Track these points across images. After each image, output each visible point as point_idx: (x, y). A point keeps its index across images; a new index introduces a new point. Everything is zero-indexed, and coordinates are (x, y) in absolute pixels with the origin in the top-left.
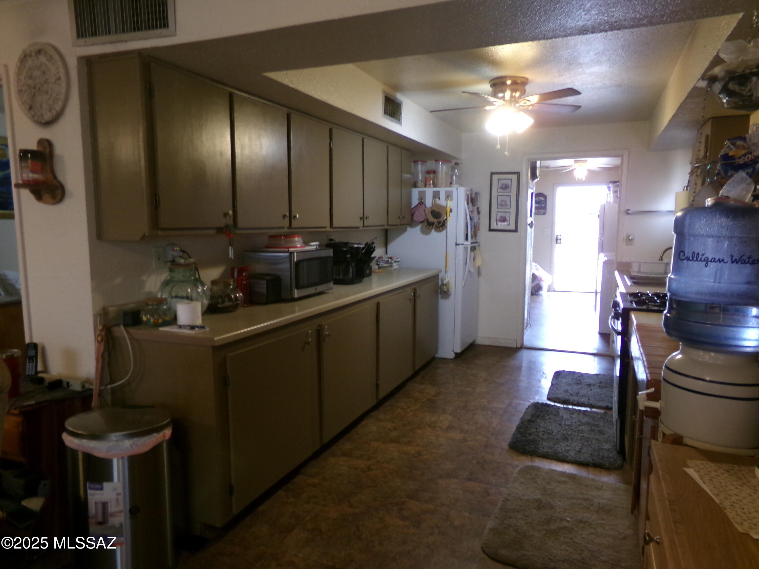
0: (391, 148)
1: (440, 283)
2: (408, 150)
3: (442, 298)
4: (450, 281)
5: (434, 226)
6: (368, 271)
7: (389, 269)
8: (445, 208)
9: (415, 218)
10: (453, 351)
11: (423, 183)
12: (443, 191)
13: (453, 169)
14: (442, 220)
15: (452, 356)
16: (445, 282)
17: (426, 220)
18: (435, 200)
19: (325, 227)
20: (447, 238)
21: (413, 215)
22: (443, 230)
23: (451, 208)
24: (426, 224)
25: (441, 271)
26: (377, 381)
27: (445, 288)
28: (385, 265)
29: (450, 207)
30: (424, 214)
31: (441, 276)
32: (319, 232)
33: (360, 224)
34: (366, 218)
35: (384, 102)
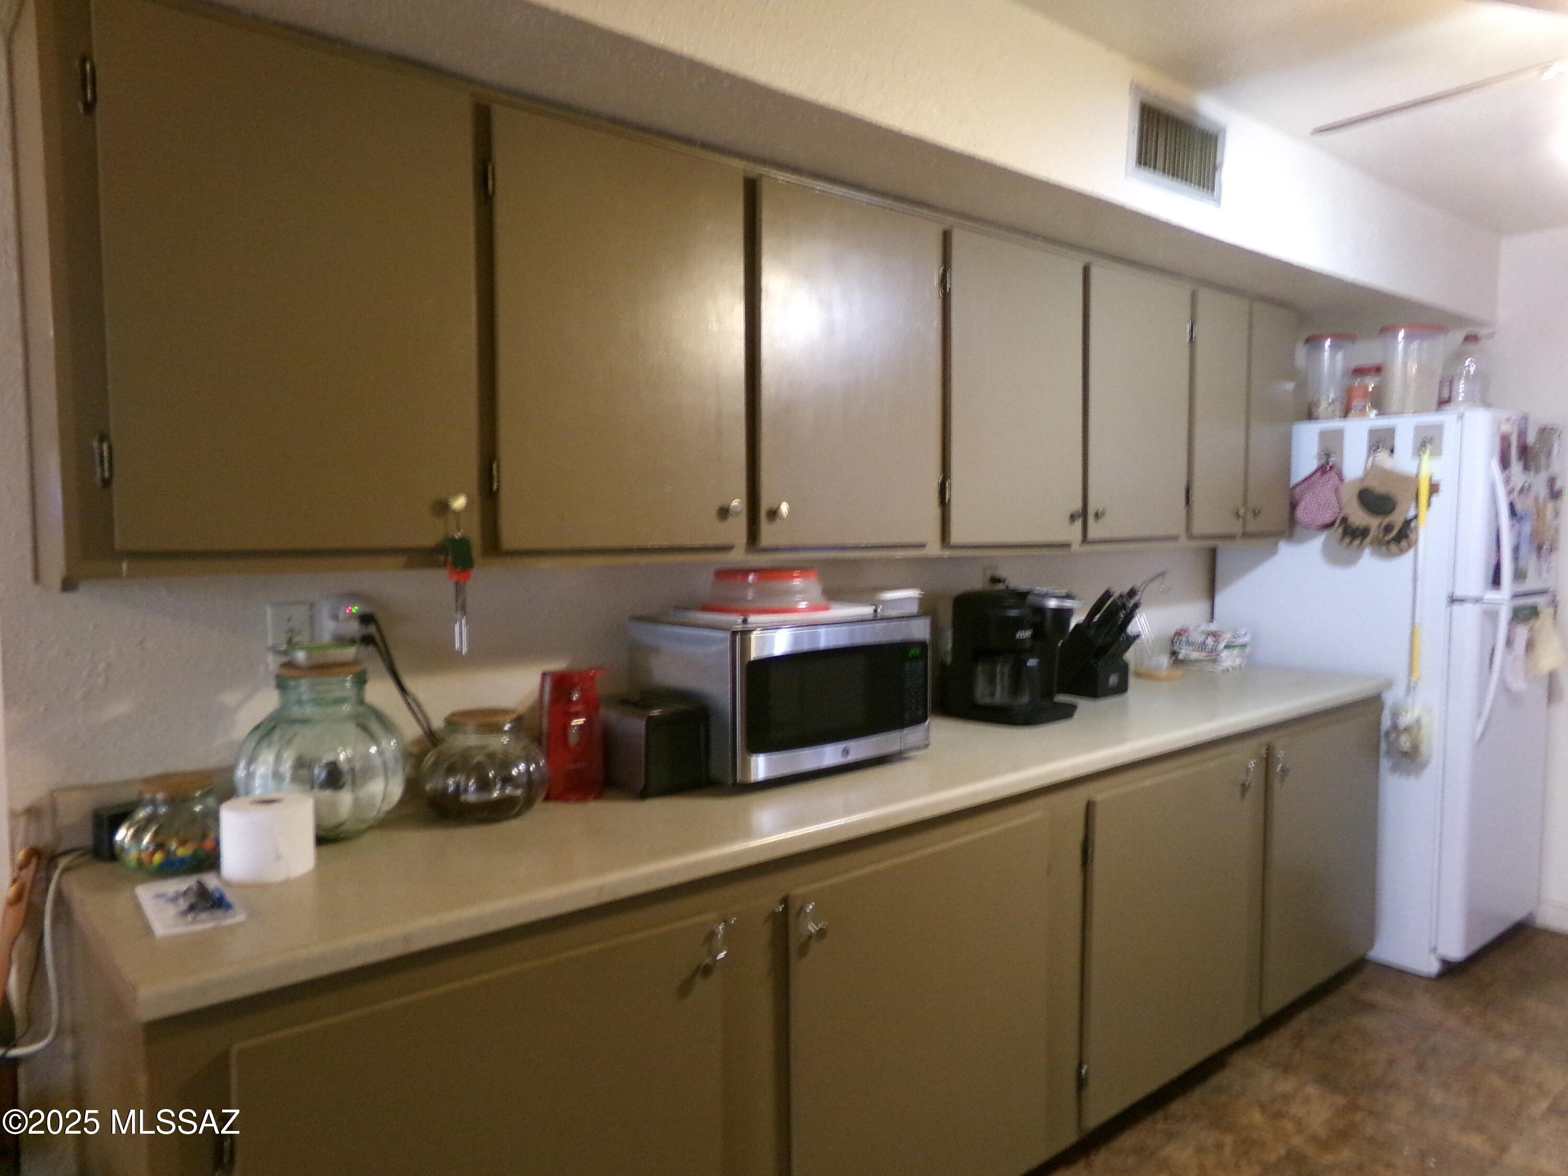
0: (1205, 296)
1: (1386, 722)
2: (1281, 304)
3: (1395, 768)
4: (1424, 721)
5: (1369, 538)
6: (1113, 680)
7: (1209, 667)
8: (1411, 482)
9: (1300, 513)
10: (1434, 950)
11: (1338, 407)
12: (1406, 426)
13: (1458, 357)
14: (1397, 518)
15: (1432, 967)
16: (1406, 720)
17: (1338, 522)
18: (1377, 456)
19: (922, 546)
20: (1415, 580)
21: (1293, 506)
22: (1402, 551)
23: (1434, 479)
24: (1338, 531)
25: (1389, 685)
26: (1080, 1066)
27: (1405, 742)
28: (1195, 655)
29: (1431, 478)
30: (1333, 500)
31: (1389, 699)
32: (889, 561)
33: (1073, 533)
34: (1097, 516)
35: (1136, 124)
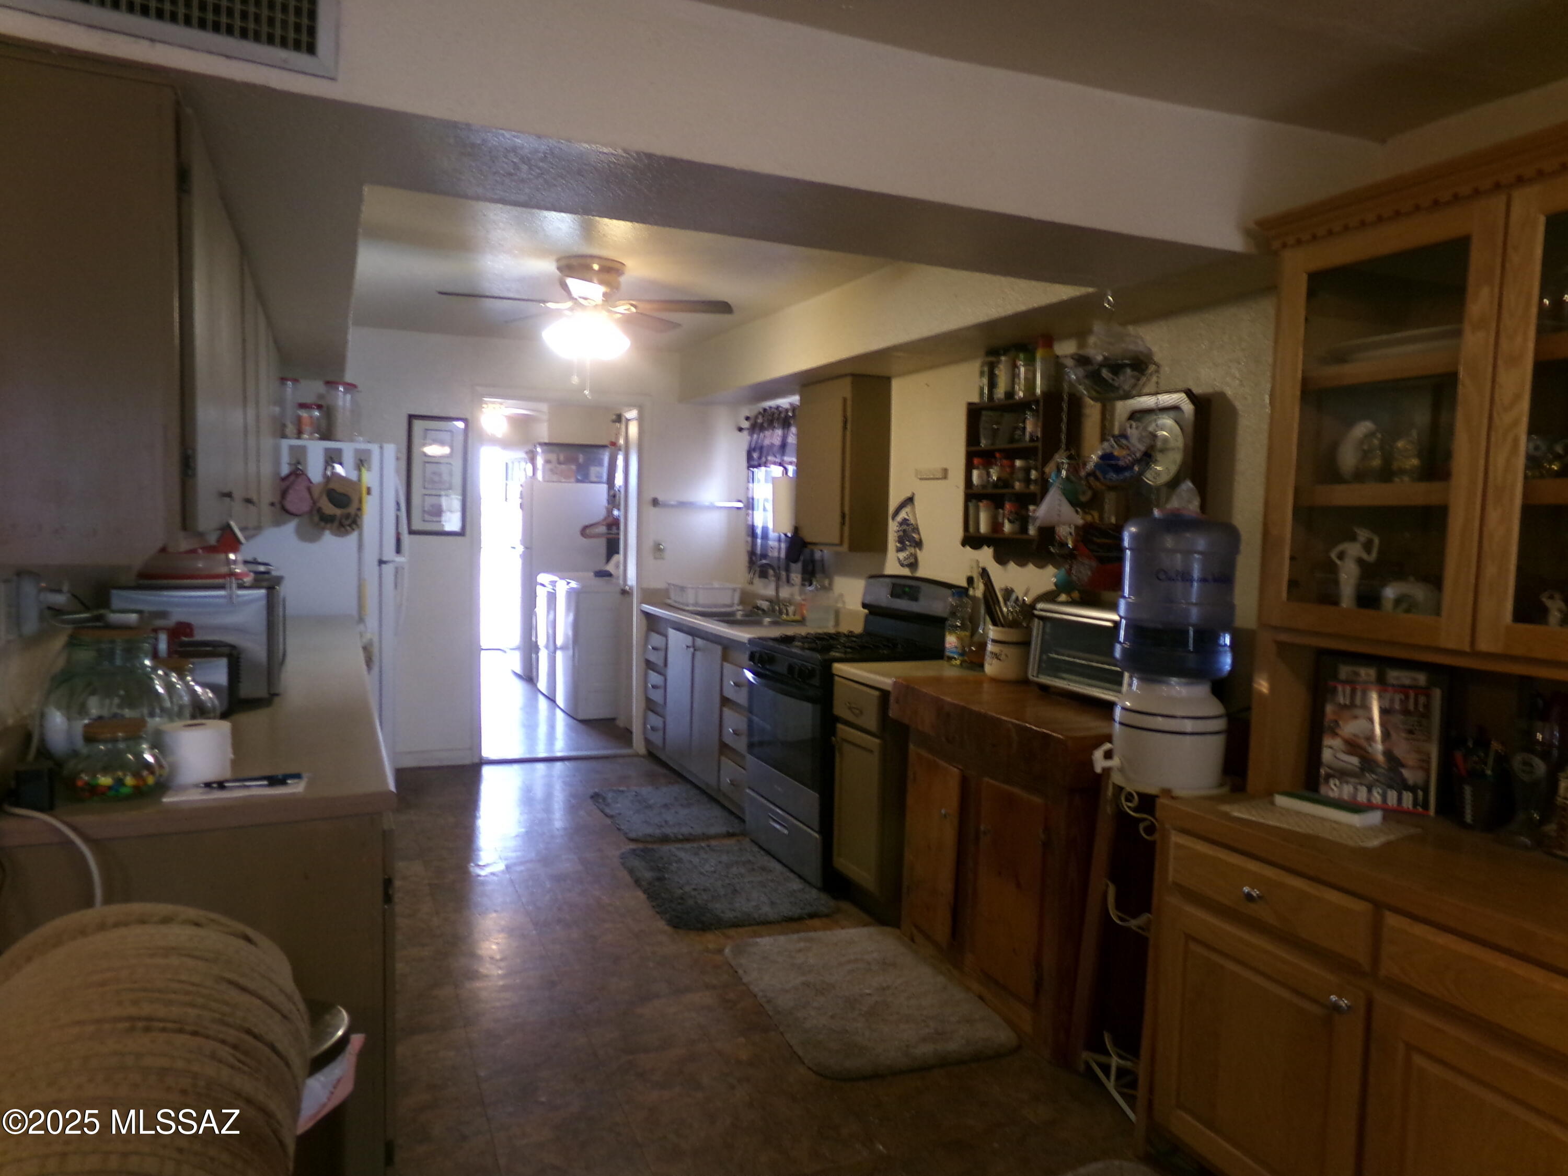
4: (374, 640)
5: (334, 523)
8: (356, 486)
9: (288, 505)
12: (348, 450)
14: (352, 510)
17: (317, 511)
18: (333, 468)
20: (360, 548)
21: (282, 499)
22: (353, 531)
24: (312, 518)
29: (367, 484)
30: (308, 496)
